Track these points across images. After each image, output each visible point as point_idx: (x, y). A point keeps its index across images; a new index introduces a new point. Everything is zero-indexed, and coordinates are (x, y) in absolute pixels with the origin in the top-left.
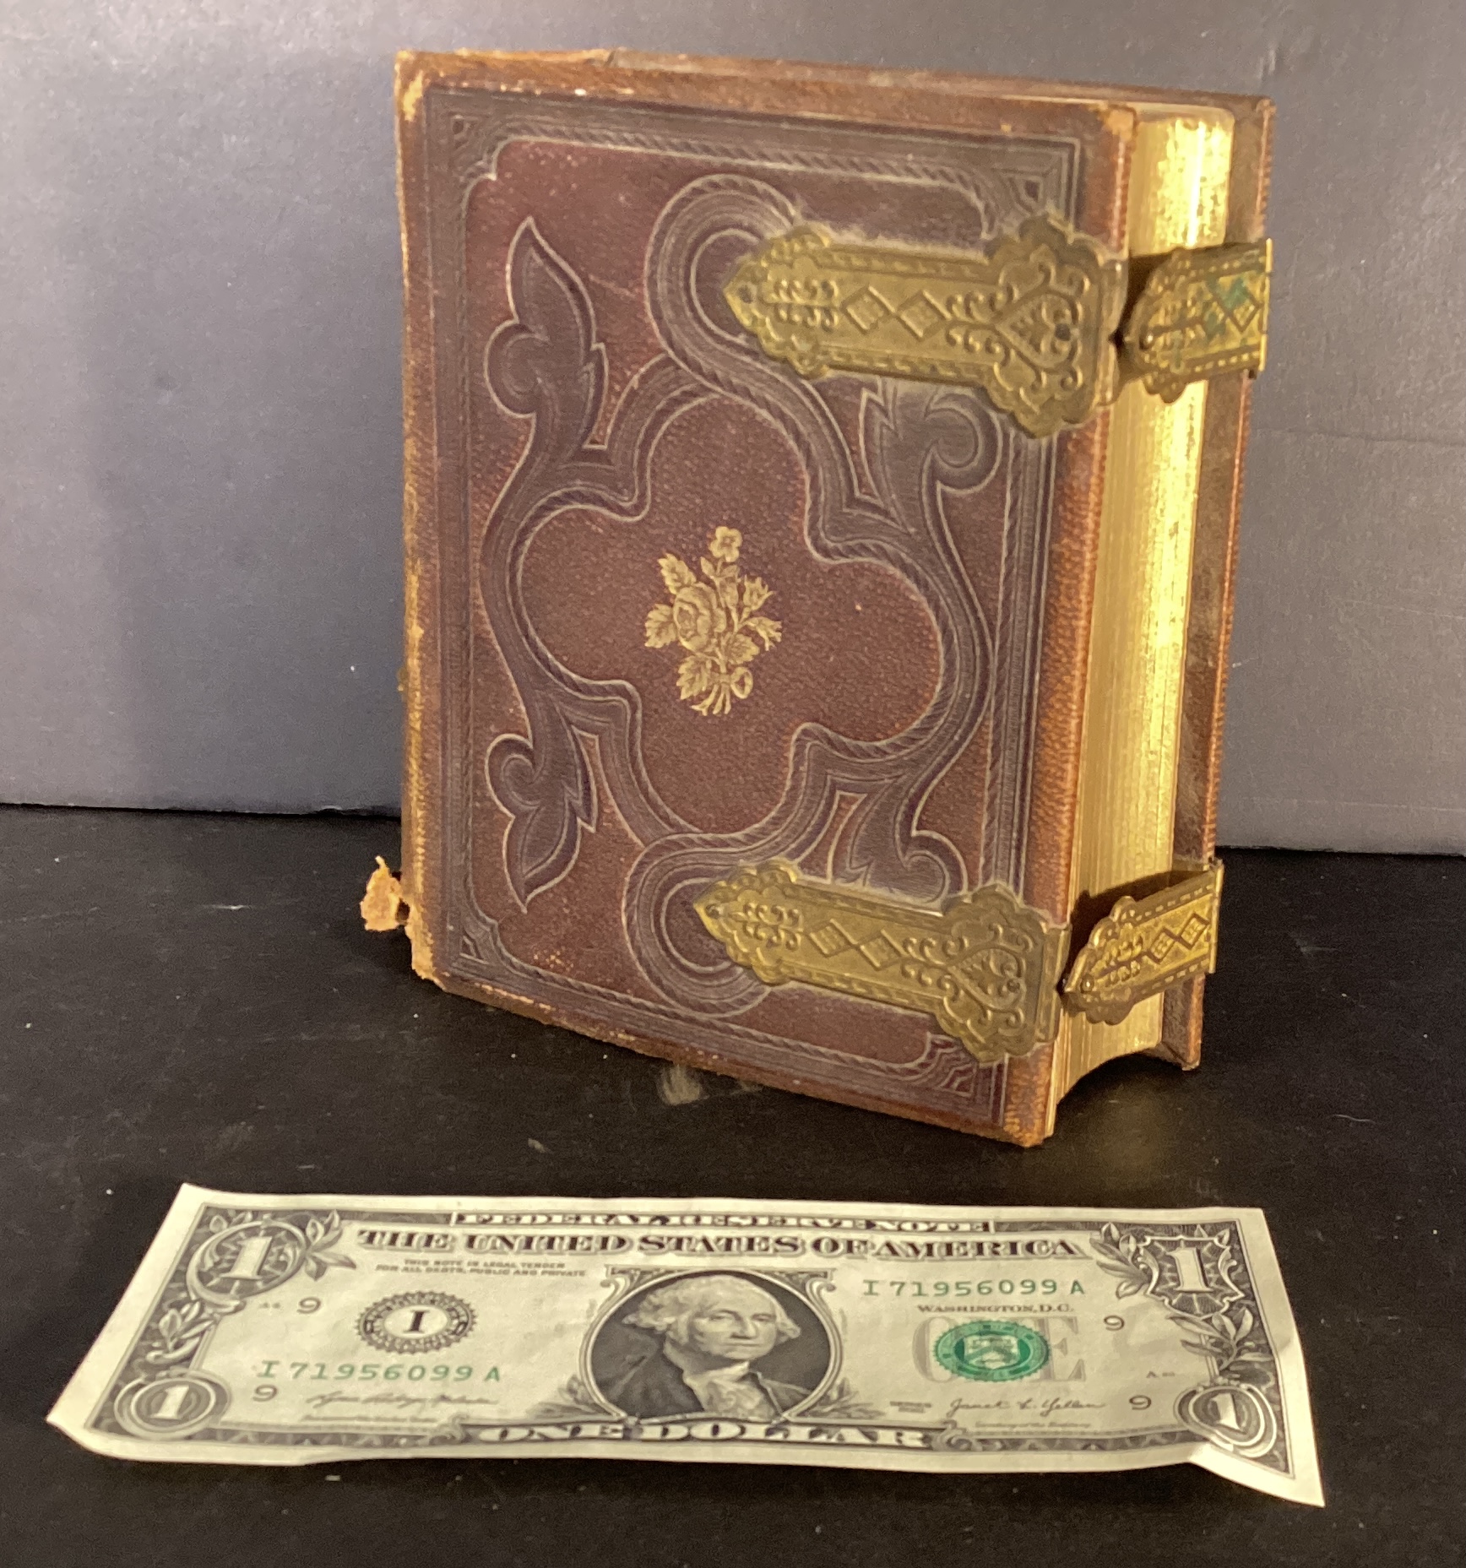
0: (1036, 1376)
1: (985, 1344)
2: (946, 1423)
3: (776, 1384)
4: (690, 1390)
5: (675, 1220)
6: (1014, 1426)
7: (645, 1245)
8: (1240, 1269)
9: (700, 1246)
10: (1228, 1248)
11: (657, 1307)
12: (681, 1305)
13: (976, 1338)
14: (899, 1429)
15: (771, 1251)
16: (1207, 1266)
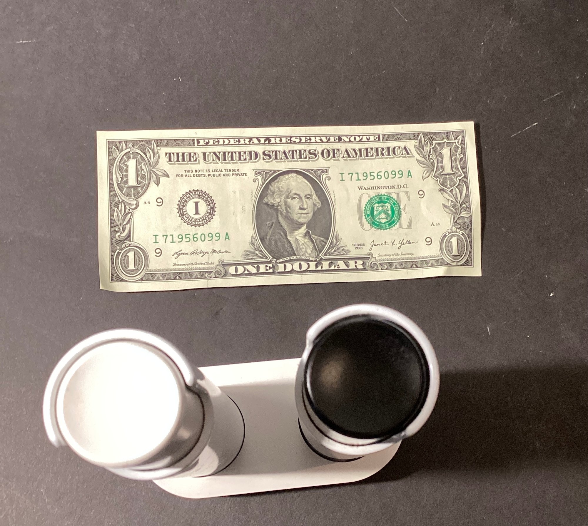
0: (397, 226)
1: (380, 208)
2: (369, 254)
3: (316, 237)
4: (290, 242)
5: (273, 141)
6: (390, 255)
7: (265, 157)
8: (463, 160)
9: (283, 156)
10: (461, 146)
11: (273, 193)
12: (281, 191)
13: (377, 205)
14: (355, 259)
15: (308, 157)
16: (453, 158)
